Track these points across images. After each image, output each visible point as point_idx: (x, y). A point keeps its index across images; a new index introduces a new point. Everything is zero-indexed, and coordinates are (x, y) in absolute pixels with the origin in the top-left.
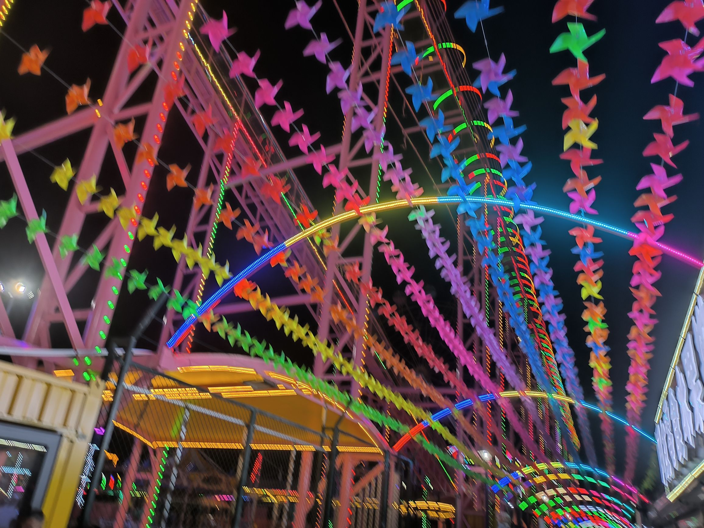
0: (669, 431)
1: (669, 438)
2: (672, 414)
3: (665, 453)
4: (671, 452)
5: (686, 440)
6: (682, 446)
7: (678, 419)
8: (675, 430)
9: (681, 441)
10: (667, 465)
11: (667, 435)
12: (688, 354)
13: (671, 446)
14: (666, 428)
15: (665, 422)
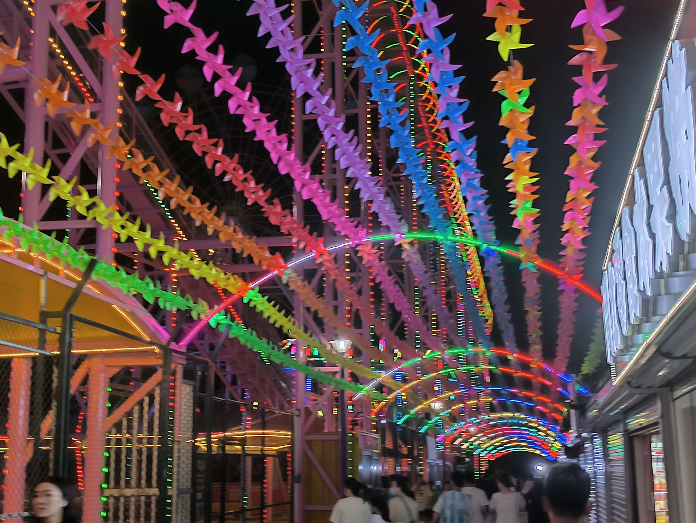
0: (621, 277)
1: (619, 290)
2: (625, 250)
3: (613, 314)
4: (621, 311)
5: (642, 289)
6: (637, 298)
7: (634, 256)
8: (628, 275)
9: (635, 292)
10: (613, 332)
11: (617, 284)
12: (653, 145)
13: (621, 301)
14: (616, 273)
15: (616, 264)
